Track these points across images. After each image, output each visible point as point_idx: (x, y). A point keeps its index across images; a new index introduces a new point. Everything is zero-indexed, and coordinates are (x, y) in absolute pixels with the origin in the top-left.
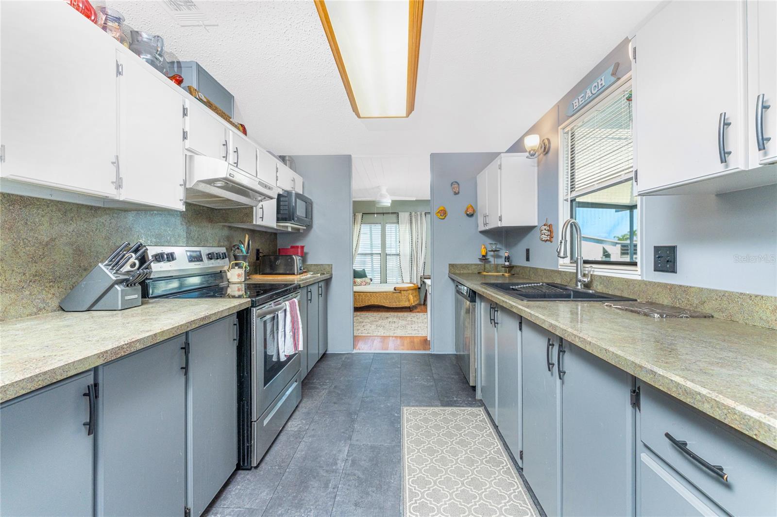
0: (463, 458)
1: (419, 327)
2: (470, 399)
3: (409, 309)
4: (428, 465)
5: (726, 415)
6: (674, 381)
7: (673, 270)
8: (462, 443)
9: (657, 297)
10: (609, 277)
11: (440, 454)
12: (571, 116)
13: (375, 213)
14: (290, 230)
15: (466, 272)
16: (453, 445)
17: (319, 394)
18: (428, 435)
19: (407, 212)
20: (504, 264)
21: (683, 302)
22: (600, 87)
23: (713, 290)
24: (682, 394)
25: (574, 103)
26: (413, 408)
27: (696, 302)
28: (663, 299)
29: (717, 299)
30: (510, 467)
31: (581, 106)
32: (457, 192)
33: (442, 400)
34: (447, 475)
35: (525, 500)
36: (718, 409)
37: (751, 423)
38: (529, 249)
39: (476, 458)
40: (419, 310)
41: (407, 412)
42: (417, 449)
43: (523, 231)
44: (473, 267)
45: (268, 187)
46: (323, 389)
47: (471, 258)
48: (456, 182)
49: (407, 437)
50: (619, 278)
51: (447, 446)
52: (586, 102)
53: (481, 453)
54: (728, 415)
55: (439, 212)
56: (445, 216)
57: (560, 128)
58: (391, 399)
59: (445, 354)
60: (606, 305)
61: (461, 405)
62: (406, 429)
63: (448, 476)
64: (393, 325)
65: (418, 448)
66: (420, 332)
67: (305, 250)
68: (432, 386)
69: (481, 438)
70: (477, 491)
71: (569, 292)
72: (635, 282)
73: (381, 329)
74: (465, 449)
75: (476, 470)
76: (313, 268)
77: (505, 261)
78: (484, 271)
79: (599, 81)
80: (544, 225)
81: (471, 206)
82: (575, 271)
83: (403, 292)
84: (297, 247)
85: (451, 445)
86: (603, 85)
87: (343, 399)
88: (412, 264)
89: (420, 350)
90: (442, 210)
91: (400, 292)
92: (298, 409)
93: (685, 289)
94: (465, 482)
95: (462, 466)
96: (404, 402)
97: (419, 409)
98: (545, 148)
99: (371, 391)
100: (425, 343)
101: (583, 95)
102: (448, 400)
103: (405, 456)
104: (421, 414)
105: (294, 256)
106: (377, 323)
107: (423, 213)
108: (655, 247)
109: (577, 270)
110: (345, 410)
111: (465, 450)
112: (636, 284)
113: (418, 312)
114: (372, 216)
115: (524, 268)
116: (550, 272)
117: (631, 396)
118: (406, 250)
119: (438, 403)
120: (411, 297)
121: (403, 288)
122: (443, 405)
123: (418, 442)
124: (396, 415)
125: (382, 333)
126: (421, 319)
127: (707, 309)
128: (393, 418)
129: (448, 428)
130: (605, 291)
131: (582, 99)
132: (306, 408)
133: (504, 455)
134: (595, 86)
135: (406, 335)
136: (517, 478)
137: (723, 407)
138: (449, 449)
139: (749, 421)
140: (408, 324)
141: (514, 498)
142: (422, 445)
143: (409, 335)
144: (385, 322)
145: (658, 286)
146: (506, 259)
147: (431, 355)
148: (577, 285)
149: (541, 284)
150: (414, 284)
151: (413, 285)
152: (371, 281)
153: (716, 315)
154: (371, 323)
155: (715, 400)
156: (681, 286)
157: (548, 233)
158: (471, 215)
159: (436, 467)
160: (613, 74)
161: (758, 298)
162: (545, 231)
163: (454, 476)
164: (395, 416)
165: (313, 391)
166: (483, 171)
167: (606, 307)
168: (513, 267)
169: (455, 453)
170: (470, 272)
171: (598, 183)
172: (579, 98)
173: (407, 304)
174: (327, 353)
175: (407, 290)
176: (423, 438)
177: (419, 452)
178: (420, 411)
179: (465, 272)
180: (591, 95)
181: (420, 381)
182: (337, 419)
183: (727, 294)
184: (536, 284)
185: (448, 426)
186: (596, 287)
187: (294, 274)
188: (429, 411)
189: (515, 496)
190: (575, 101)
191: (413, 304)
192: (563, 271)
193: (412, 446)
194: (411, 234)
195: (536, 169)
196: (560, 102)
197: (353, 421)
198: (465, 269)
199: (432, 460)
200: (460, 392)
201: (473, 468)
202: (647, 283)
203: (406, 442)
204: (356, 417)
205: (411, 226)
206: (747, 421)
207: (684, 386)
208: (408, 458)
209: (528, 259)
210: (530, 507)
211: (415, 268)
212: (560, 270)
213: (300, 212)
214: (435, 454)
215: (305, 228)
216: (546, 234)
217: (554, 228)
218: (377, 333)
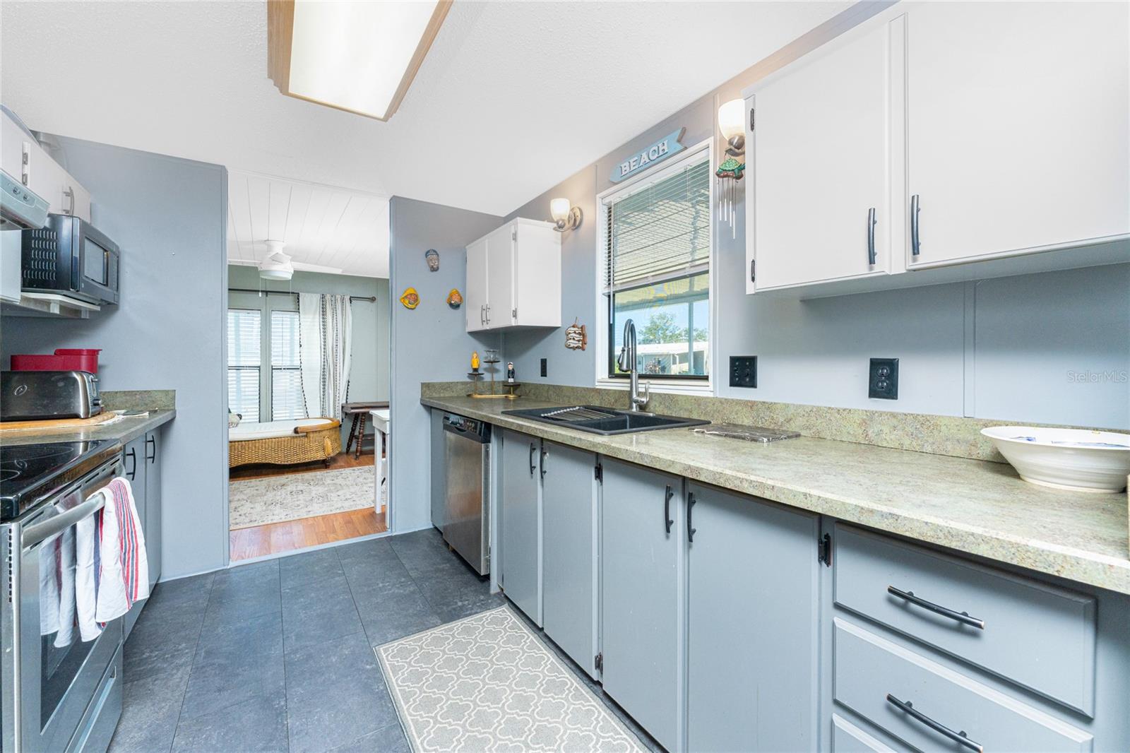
0: (511, 701)
1: (353, 493)
2: (482, 597)
3: (324, 464)
4: (462, 740)
5: (1014, 554)
6: (931, 523)
7: (753, 384)
8: (499, 675)
9: (736, 417)
10: (672, 395)
11: (473, 711)
12: (617, 184)
13: (258, 291)
14: (55, 310)
15: (450, 395)
16: (488, 684)
17: (170, 683)
18: (441, 683)
19: (317, 293)
20: (507, 382)
21: (766, 420)
22: (661, 153)
23: (800, 405)
24: (943, 538)
25: (623, 166)
26: (396, 644)
27: (782, 420)
28: (742, 418)
29: (804, 415)
30: (578, 686)
31: (633, 173)
32: (435, 267)
33: (440, 613)
34: (499, 742)
35: (615, 729)
36: (1001, 549)
37: (1051, 558)
38: (546, 360)
39: (530, 692)
40: (343, 464)
41: (388, 654)
42: (431, 717)
43: (538, 334)
44: (460, 387)
45: (22, 195)
46: (178, 667)
47: (457, 374)
48: (435, 251)
49: (406, 703)
50: (686, 396)
51: (479, 691)
52: (640, 169)
53: (531, 681)
54: (1016, 554)
55: (406, 297)
56: (417, 305)
57: (598, 196)
58: (347, 640)
59: (415, 532)
60: (697, 432)
61: (473, 611)
62: (397, 688)
63: (501, 742)
64: (301, 497)
65: (433, 715)
66: (359, 502)
67: (101, 359)
68: (413, 592)
69: (523, 655)
70: (552, 747)
71: (623, 418)
72: (709, 400)
73: (277, 510)
74: (507, 684)
75: (535, 712)
76: (119, 399)
77: (509, 377)
78: (476, 393)
79: (660, 145)
80: (574, 327)
81: (458, 293)
82: (629, 389)
83: (311, 435)
84: (78, 353)
85: (484, 687)
86: (665, 151)
87: (238, 675)
88: (324, 385)
89: (369, 533)
90: (411, 294)
91: (306, 436)
92: (118, 739)
93: (769, 406)
94: (529, 742)
95: (515, 715)
96: (374, 638)
97: (409, 642)
98: (575, 220)
99: (299, 637)
100: (374, 519)
101: (636, 158)
102: (450, 608)
103: (415, 741)
104: (414, 650)
105: (75, 375)
106: (265, 498)
107: (347, 298)
108: (731, 357)
109: (631, 387)
110: (251, 697)
111: (507, 686)
112: (709, 402)
113: (341, 467)
114: (253, 295)
115: (537, 386)
116: (583, 392)
117: (820, 547)
118: (312, 359)
119: (435, 619)
120: (328, 443)
121: (312, 427)
122: (445, 621)
123: (428, 705)
124: (368, 667)
125: (283, 517)
126: (350, 478)
127: (793, 427)
128: (364, 676)
129: (468, 658)
130: (667, 413)
131: (635, 163)
132: (140, 729)
133: (563, 670)
134: (655, 150)
135: (334, 512)
136: (593, 699)
137: (1010, 546)
138: (483, 694)
139: (1048, 556)
140: (330, 491)
141: (602, 732)
142: (438, 706)
143: (338, 511)
144: (281, 495)
145: (737, 404)
146: (510, 375)
147: (390, 539)
148: (631, 407)
149: (577, 408)
150: (330, 419)
151: (330, 422)
152: (241, 419)
153: (803, 433)
154: (251, 499)
155: (998, 539)
156: (764, 402)
157: (578, 337)
158: (455, 306)
159: (475, 736)
160: (679, 141)
161: (845, 413)
162: (574, 335)
163: (510, 739)
164: (367, 670)
165: (149, 679)
166: (482, 239)
167: (696, 434)
168: (519, 385)
169: (494, 697)
170: (454, 394)
171: (653, 276)
172: (631, 161)
173: (320, 456)
174: (161, 581)
175: (320, 431)
176: (434, 693)
177: (436, 722)
178: (410, 645)
179: (447, 395)
180: (648, 161)
181: (390, 590)
182: (238, 725)
183: (815, 410)
184: (571, 409)
185: (467, 654)
186: (654, 408)
187: (77, 416)
188: (426, 640)
189: (602, 728)
190: (625, 164)
191: (332, 455)
192: (605, 390)
193: (421, 715)
194: (324, 332)
195: (559, 247)
196: (600, 160)
197: (281, 713)
198: (447, 391)
199: (463, 726)
200: (462, 590)
201: (530, 710)
202: (723, 400)
203: (406, 712)
204: (283, 703)
205: (323, 318)
206: (1046, 557)
207: (947, 527)
208: (422, 743)
209: (544, 373)
210: (625, 736)
211: (331, 392)
212: (597, 387)
213: (93, 268)
214: (466, 714)
215: (98, 308)
216: (576, 339)
217: (587, 332)
218: (270, 517)
